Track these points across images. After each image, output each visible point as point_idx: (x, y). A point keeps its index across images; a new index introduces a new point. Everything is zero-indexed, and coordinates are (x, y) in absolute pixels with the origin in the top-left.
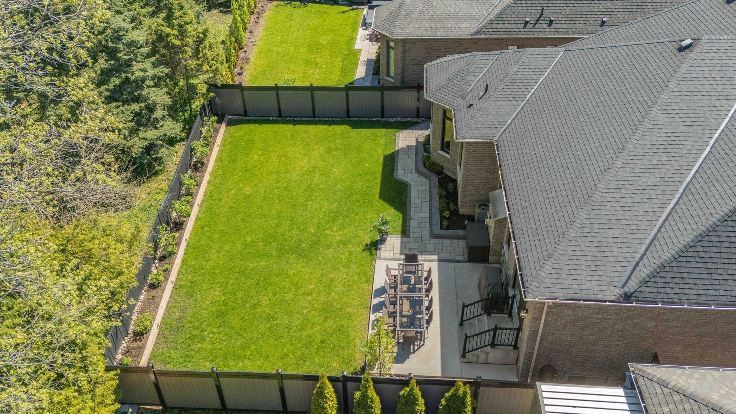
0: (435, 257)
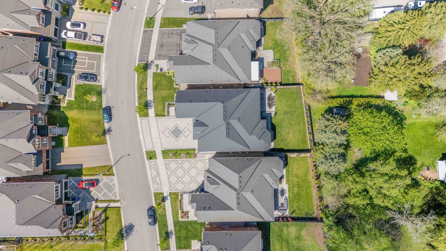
0: (267, 112)
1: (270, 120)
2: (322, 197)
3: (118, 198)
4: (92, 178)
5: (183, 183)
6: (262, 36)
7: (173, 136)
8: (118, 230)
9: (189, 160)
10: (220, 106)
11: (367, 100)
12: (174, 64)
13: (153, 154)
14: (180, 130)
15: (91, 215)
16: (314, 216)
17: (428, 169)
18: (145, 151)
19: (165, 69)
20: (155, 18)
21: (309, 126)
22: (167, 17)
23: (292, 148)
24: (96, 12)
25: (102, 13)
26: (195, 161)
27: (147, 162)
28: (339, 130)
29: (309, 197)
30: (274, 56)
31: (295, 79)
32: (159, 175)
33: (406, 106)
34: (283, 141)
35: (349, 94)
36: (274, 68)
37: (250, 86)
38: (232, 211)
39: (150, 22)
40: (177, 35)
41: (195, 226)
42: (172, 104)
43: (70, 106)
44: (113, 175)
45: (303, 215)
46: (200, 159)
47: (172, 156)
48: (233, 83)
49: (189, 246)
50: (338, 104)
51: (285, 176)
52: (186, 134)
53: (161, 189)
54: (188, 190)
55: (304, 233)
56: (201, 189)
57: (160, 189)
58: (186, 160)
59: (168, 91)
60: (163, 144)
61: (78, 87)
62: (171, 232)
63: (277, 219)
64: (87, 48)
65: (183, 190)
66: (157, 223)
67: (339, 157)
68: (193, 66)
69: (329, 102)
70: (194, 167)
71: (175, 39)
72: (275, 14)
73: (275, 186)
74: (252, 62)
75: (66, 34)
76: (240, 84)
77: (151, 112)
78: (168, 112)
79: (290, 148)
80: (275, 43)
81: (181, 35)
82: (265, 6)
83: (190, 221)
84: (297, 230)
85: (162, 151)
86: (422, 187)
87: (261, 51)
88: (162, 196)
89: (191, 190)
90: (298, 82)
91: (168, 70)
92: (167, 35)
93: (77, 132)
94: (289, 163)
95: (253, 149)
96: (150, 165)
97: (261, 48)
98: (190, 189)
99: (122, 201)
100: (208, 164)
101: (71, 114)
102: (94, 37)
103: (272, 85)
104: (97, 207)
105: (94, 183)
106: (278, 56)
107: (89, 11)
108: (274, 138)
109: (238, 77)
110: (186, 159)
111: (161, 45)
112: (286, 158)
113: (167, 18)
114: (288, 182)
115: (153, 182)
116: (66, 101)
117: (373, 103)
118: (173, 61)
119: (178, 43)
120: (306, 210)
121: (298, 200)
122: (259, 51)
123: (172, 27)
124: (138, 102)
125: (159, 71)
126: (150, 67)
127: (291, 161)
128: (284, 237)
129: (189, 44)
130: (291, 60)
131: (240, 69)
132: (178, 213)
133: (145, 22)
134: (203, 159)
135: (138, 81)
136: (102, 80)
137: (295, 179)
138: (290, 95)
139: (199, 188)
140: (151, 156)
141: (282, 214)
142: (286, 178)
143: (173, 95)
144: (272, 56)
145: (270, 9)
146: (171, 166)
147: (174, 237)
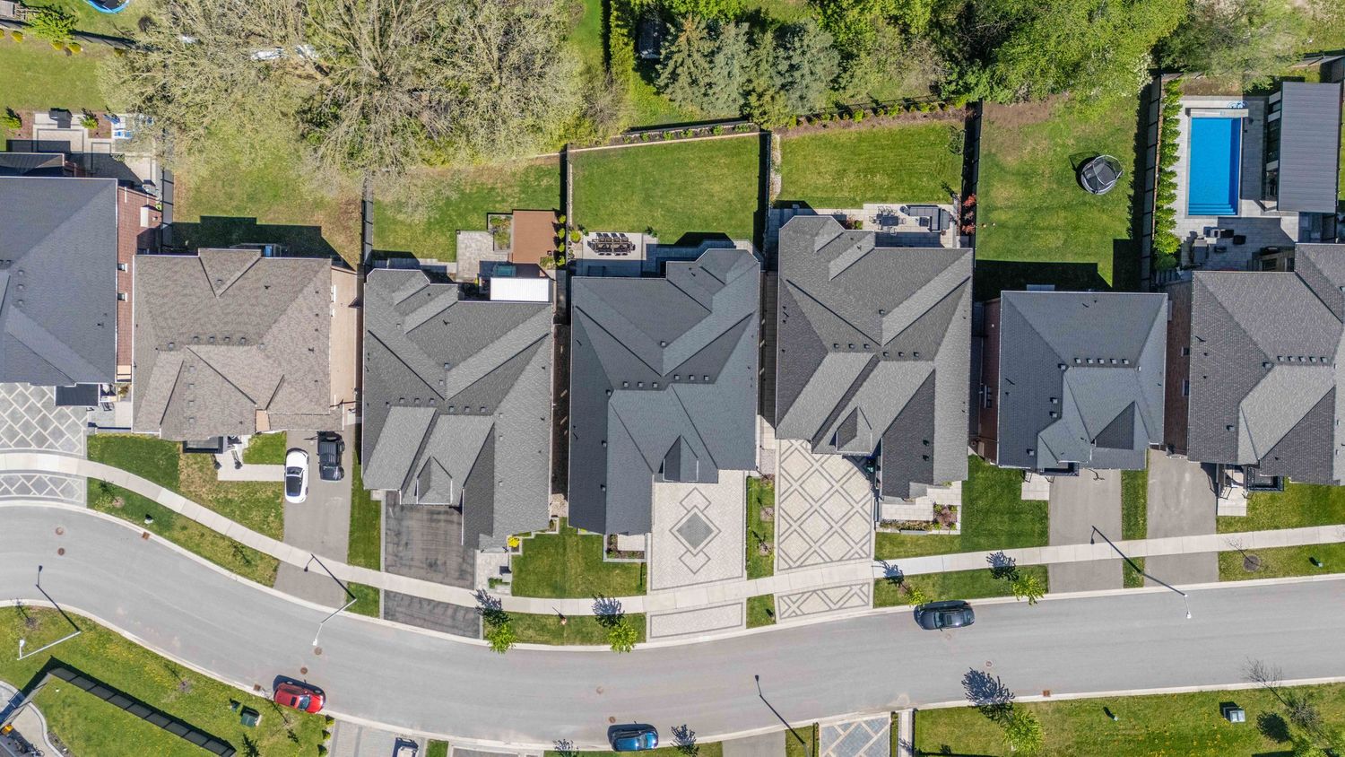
0: (645, 259)
1: (667, 250)
2: (907, 100)
3: (887, 715)
5: (847, 518)
6: (416, 266)
7: (705, 542)
8: (982, 720)
9: (780, 496)
10: (618, 399)
12: (490, 532)
13: (756, 604)
14: (688, 521)
16: (961, 126)
18: (748, 627)
19: (505, 559)
20: (349, 583)
21: (690, 134)
22: (347, 546)
23: (756, 187)
25: (327, 743)
26: (783, 479)
27: (781, 625)
28: (707, 46)
29: (903, 140)
30: (475, 229)
31: (549, 170)
32: (821, 590)
34: (732, 213)
35: (599, 10)
36: (511, 230)
37: (564, 306)
38: (938, 376)
39: (362, 599)
40: (402, 520)
41: (978, 486)
42: (610, 543)
44: (815, 728)
45: (960, 159)
46: (777, 464)
47: (766, 548)
48: (552, 357)
49: (1040, 509)
50: (626, 44)
51: (839, 211)
52: (702, 504)
53: (863, 585)
54: (868, 505)
55: (1011, 161)
56: (867, 464)
57: (863, 589)
58: (780, 507)
59: (570, 553)
60: (729, 575)
62: (995, 559)
63: (968, 240)
65: (868, 518)
66: (967, 601)
67: (786, 49)
68: (498, 476)
69: (620, 69)
70: (800, 481)
71: (413, 523)
72: (351, 223)
73: (868, 243)
74: (493, 297)
76: (557, 336)
77: (630, 605)
78: (633, 554)
79: (754, 190)
80: (437, 227)
81: (402, 508)
82: (326, 251)
83: (963, 500)
84: (1001, 180)
85: (748, 579)
87: (460, 269)
88: (885, 583)
89: (871, 495)
90: (557, 162)
91: (507, 551)
92: (401, 548)
94: (798, 197)
95: (755, 307)
96: (789, 617)
97: (452, 268)
98: (867, 499)
99: (894, 704)
100: (793, 441)
103: (564, 240)
106: (475, 219)
108: (721, 239)
109: (535, 339)
110: (776, 507)
111: (431, 569)
112: (782, 205)
113: (351, 546)
114: (857, 204)
115: (840, 608)
118: (481, 535)
119: (425, 517)
120: (942, 150)
121: (911, 176)
122: (461, 274)
123: (379, 533)
124: (598, 644)
125: (508, 578)
126: (494, 603)
127: (792, 190)
128: (1021, 220)
129: (432, 484)
130: (491, 181)
131: (512, 335)
132: (937, 536)
133: (360, 613)
134: (777, 453)
135: (535, 642)
136: (531, 748)
137: (850, 180)
138: (595, 186)
139: (864, 470)
140: (761, 610)
141: (952, 224)
142: (845, 208)
143: (584, 537)
144: (476, 235)
145: (336, 239)
146: (795, 553)
147: (1008, 553)
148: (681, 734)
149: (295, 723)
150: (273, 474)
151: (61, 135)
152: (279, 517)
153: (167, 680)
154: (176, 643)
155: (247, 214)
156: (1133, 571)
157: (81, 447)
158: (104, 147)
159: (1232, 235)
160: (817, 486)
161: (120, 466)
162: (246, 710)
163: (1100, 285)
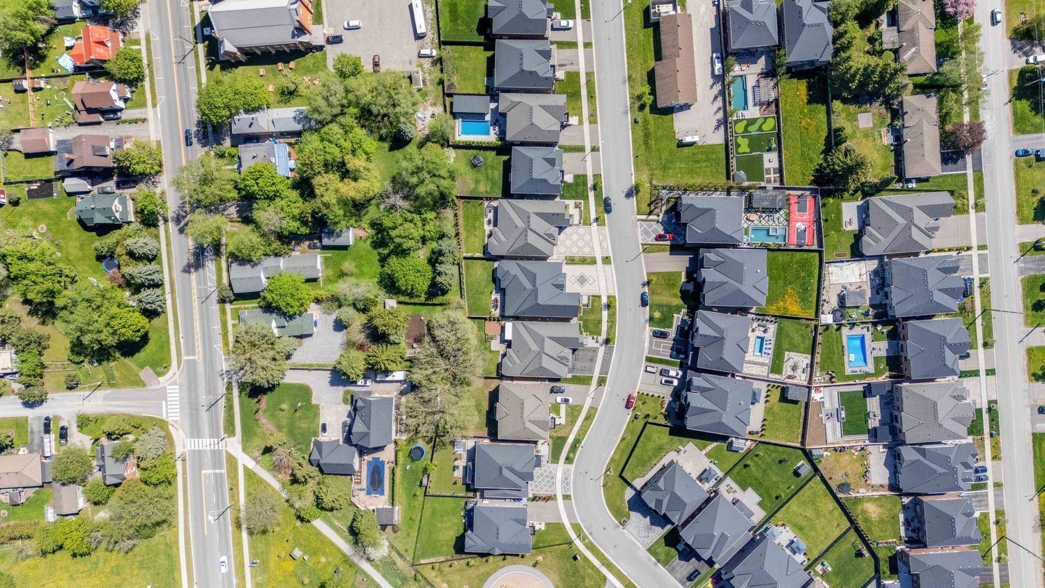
0: (500, 294)
1: (497, 287)
2: (455, 216)
3: (638, 222)
4: (661, 243)
5: (578, 234)
6: (501, 362)
7: (585, 277)
8: (640, 194)
9: (571, 254)
10: (541, 301)
11: (412, 301)
13: (604, 262)
14: (578, 282)
15: (664, 208)
16: (462, 201)
17: (361, 238)
18: (611, 264)
19: (590, 338)
20: (597, 385)
21: (463, 280)
24: (651, 394)
25: (645, 393)
26: (566, 253)
27: (611, 254)
29: (466, 217)
30: (490, 345)
31: (474, 323)
32: (600, 242)
33: (376, 293)
34: (486, 268)
35: (426, 307)
36: (491, 334)
37: (514, 318)
38: (535, 210)
39: (602, 381)
40: (577, 369)
41: (569, 195)
42: (585, 306)
43: (678, 310)
44: (642, 244)
45: (472, 201)
46: (562, 255)
47: (587, 259)
48: (528, 321)
49: (576, 177)
50: (437, 299)
52: (573, 278)
54: (574, 228)
55: (473, 186)
56: (561, 229)
57: (600, 229)
58: (575, 254)
59: (589, 318)
60: (596, 270)
61: (670, 326)
62: (591, 190)
63: (496, 199)
64: (661, 361)
65: (578, 228)
66: (604, 198)
69: (444, 300)
70: (567, 248)
71: (579, 365)
72: (488, 382)
73: (495, 228)
74: (511, 338)
75: (678, 374)
76: (522, 320)
77: (604, 300)
78: (589, 299)
79: (480, 261)
81: (574, 368)
82: (497, 390)
83: (573, 200)
84: (478, 189)
85: (597, 264)
86: (368, 221)
87: (502, 349)
88: (598, 223)
90: (472, 320)
91: (587, 337)
92: (586, 369)
93: (673, 286)
94: (482, 249)
95: (513, 263)
96: (608, 252)
97: (502, 352)
98: (572, 228)
99: (635, 220)
100: (554, 251)
101: (678, 301)
102: (653, 370)
103: (494, 318)
104: (658, 216)
105: (660, 238)
106: (487, 345)
107: (656, 395)
108: (494, 271)
109: (523, 326)
111: (593, 360)
112: (484, 253)
113: (585, 384)
114: (484, 231)
115: (606, 236)
116: (682, 313)
117: (407, 297)
119: (576, 360)
120: (469, 206)
121: (476, 215)
122: (504, 349)
123: (581, 376)
124: (616, 310)
125: (595, 337)
126: (603, 341)
127: (480, 250)
128: (489, 183)
129: (566, 357)
130: (477, 340)
131: (522, 333)
132: (584, 207)
133: (606, 382)
134: (558, 255)
136: (648, 330)
137: (477, 233)
138: (478, 309)
139: (563, 229)
140: (606, 260)
141: (491, 203)
142: (485, 235)
143: (583, 314)
144: (492, 345)
145: (493, 387)
146: (589, 250)
147: (589, 186)
148: (644, 285)
149: (640, 403)
150: (563, 407)
151: (461, 469)
152: (576, 406)
153: (625, 442)
154: (615, 438)
155: (485, 413)
156: (594, 149)
157: (555, 465)
158: (465, 455)
159: (495, 123)
160: (568, 243)
161: (560, 454)
162: (636, 417)
163: (509, 160)
